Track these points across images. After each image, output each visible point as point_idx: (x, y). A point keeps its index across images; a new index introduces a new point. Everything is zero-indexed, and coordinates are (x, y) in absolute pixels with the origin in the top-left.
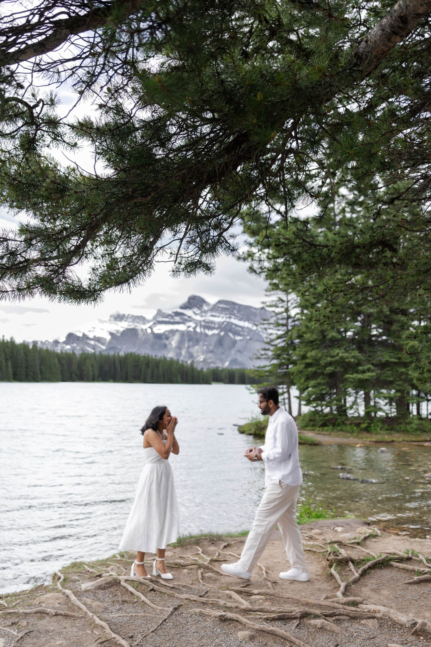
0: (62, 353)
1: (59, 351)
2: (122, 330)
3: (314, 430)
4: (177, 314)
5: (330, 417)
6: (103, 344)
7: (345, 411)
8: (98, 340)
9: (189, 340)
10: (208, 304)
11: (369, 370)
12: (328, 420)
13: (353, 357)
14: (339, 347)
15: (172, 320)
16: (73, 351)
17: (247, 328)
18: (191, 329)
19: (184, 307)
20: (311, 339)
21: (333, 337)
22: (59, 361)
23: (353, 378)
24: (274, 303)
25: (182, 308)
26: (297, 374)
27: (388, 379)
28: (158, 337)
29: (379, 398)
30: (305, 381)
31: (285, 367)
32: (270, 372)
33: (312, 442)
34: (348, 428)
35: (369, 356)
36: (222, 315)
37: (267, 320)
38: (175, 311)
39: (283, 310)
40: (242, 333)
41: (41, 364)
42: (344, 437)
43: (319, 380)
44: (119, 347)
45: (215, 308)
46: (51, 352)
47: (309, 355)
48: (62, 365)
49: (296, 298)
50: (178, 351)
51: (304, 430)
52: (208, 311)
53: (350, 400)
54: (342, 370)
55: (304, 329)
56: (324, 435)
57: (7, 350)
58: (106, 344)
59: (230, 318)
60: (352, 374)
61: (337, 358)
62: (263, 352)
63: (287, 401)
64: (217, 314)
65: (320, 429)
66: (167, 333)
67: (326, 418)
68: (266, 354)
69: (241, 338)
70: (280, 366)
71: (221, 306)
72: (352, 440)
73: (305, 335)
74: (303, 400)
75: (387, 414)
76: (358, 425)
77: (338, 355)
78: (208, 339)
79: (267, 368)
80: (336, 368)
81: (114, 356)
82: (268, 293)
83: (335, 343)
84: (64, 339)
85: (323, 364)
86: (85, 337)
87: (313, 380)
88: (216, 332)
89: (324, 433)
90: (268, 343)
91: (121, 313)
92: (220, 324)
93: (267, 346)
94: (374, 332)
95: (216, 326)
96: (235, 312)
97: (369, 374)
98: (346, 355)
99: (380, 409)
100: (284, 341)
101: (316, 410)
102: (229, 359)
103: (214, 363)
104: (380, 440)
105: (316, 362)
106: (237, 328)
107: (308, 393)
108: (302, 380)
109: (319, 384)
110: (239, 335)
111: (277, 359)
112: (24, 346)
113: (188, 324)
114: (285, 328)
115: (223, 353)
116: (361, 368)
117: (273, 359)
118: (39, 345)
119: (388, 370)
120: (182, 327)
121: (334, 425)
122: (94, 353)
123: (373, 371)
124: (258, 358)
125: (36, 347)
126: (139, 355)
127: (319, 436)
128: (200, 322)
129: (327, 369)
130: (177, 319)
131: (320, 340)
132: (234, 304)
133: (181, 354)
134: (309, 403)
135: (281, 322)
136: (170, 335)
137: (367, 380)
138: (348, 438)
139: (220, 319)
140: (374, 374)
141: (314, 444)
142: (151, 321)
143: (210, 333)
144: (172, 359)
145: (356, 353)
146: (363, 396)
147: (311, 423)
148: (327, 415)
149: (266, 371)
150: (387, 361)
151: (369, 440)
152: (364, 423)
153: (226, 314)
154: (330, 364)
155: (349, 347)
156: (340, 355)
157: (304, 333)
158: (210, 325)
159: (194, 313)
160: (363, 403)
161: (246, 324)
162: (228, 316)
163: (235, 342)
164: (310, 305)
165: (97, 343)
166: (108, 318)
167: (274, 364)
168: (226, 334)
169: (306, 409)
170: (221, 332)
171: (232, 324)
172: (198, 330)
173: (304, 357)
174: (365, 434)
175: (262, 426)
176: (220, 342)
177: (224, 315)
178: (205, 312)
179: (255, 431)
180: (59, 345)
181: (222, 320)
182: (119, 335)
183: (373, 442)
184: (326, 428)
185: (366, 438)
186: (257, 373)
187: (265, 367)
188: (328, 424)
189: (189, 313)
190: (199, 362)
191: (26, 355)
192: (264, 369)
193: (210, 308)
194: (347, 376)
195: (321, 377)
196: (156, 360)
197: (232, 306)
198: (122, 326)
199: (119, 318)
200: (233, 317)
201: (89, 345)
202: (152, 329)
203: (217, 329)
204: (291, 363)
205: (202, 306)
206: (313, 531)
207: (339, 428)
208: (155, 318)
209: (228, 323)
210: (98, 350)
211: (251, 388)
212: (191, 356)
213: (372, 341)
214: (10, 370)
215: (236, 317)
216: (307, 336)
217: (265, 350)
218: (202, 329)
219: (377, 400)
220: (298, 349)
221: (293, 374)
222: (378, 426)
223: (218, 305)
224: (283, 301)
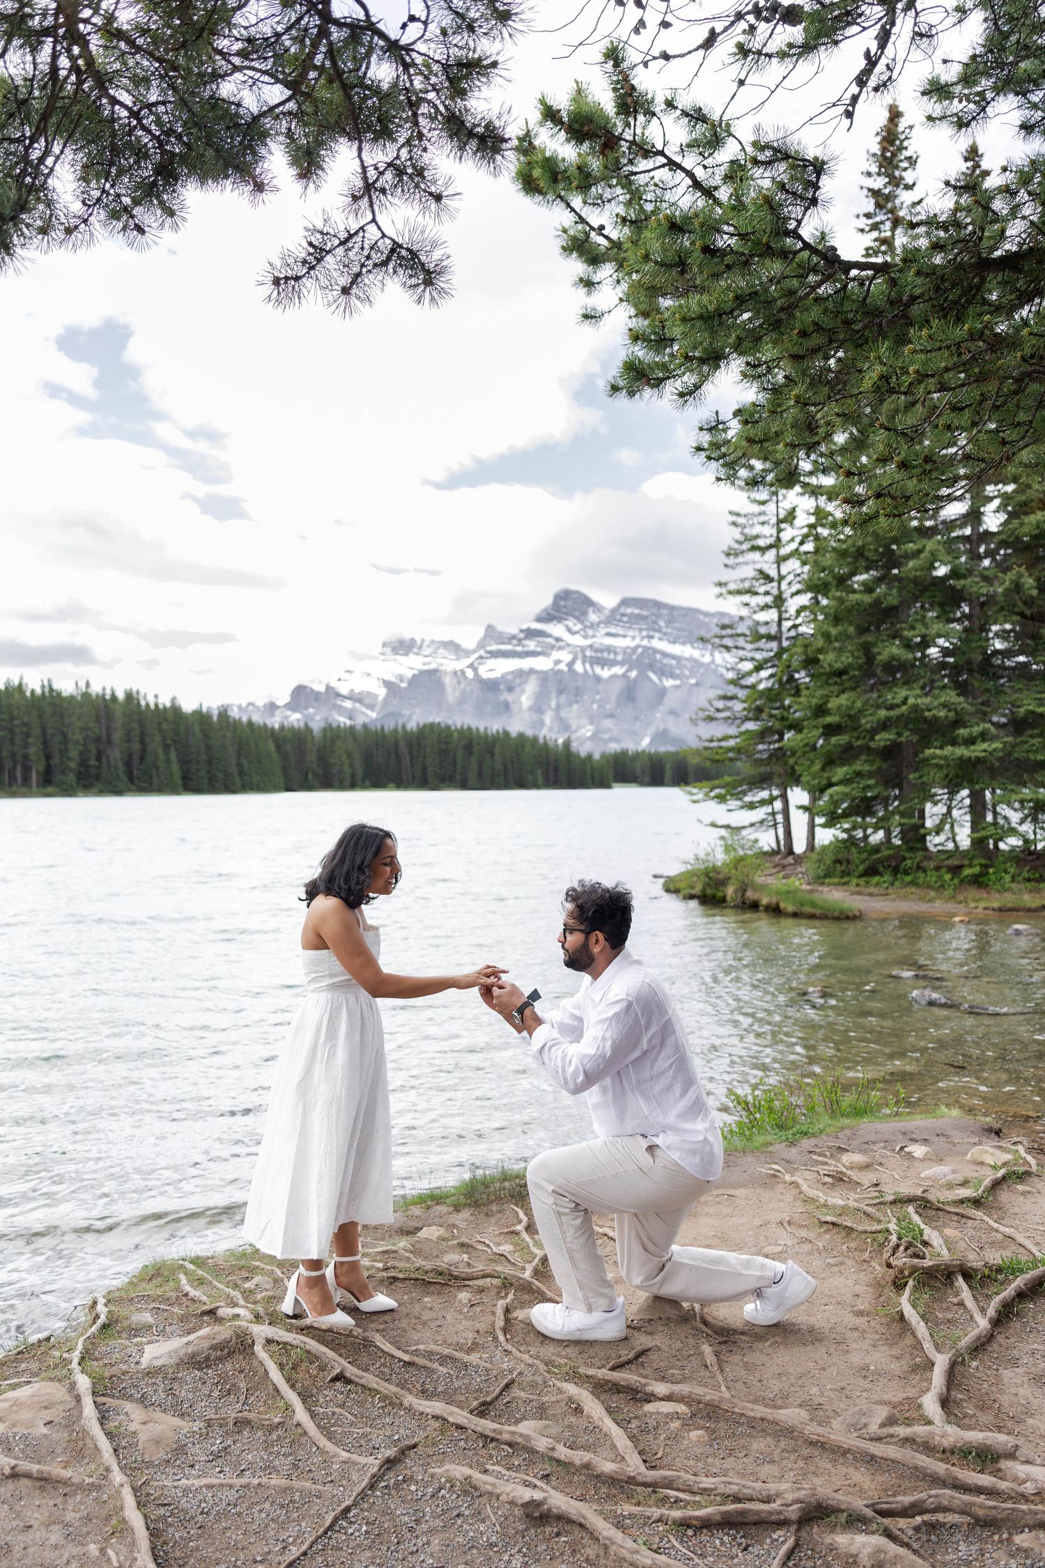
0: (282, 728)
1: (277, 726)
2: (409, 674)
3: (844, 884)
4: (531, 634)
5: (885, 853)
6: (371, 707)
7: (923, 839)
8: (358, 698)
9: (560, 692)
10: (598, 608)
11: (984, 736)
12: (881, 861)
13: (944, 705)
14: (907, 683)
15: (519, 649)
16: (306, 725)
17: (690, 659)
18: (563, 667)
19: (547, 617)
20: (838, 665)
21: (893, 658)
22: (278, 746)
23: (946, 758)
24: (747, 585)
25: (539, 619)
26: (804, 754)
27: (1031, 757)
28: (491, 686)
29: (1009, 804)
30: (823, 769)
31: (776, 737)
32: (738, 750)
33: (841, 912)
34: (932, 878)
35: (983, 704)
36: (631, 633)
37: (731, 627)
38: (524, 627)
39: (769, 599)
40: (678, 672)
41: (239, 755)
42: (921, 899)
43: (858, 766)
44: (406, 712)
45: (613, 617)
46: (259, 727)
47: (832, 704)
48: (284, 756)
49: (798, 571)
50: (535, 717)
51: (823, 884)
52: (598, 624)
53: (933, 813)
54: (915, 738)
55: (820, 643)
56: (871, 895)
57: (165, 726)
58: (378, 707)
59: (652, 637)
60: (941, 748)
61: (904, 708)
62: (720, 705)
63: (780, 818)
64: (621, 632)
65: (862, 881)
66: (509, 677)
67: (875, 857)
68: (728, 709)
69: (678, 682)
70: (762, 735)
71: (629, 611)
72: (940, 906)
73: (821, 657)
74: (821, 813)
75: (1026, 841)
76: (956, 870)
77: (904, 702)
78: (600, 687)
79: (732, 743)
80: (899, 734)
81: (395, 731)
82: (731, 561)
83: (897, 671)
84: (288, 699)
85: (868, 726)
86: (332, 694)
87: (843, 765)
88: (618, 670)
89: (872, 890)
90: (733, 682)
91: (407, 636)
92: (629, 653)
93: (732, 690)
94: (999, 645)
95: (620, 658)
96: (662, 624)
97: (985, 746)
98: (927, 700)
99: (1013, 831)
100: (772, 676)
101: (851, 837)
102: (651, 731)
103: (617, 740)
104: (1010, 905)
105: (851, 721)
106: (666, 661)
107: (832, 796)
108: (817, 767)
109: (859, 774)
110: (672, 676)
111: (756, 719)
112: (201, 717)
113: (556, 655)
114: (774, 645)
115: (637, 718)
116: (963, 732)
117: (747, 719)
118: (234, 713)
119: (1032, 736)
120: (542, 664)
121: (896, 871)
122: (352, 727)
123: (994, 738)
124: (711, 719)
125: (228, 717)
126: (448, 727)
127: (858, 898)
128: (583, 650)
129: (877, 738)
130: (531, 645)
131: (860, 668)
132: (659, 605)
133: (542, 723)
134: (832, 821)
135: (763, 630)
136: (518, 681)
137: (978, 760)
138: (930, 901)
139: (626, 641)
140: (997, 745)
141: (845, 917)
142: (474, 652)
143: (605, 673)
144: (521, 736)
145: (952, 696)
146: (967, 802)
147: (839, 868)
148: (877, 849)
149: (730, 750)
150: (1032, 712)
151: (982, 905)
152: (971, 866)
153: (641, 630)
154: (884, 725)
155: (932, 681)
156: (911, 701)
157: (820, 651)
158: (605, 655)
159: (569, 630)
160: (968, 817)
161: (687, 651)
162: (645, 633)
163: (662, 693)
164: (834, 582)
165: (357, 705)
166: (379, 649)
167: (747, 731)
168: (642, 676)
169: (825, 836)
170: (629, 670)
171: (656, 651)
172: (579, 667)
173: (821, 711)
174: (973, 892)
175: (721, 876)
176: (629, 693)
177: (637, 633)
178: (592, 626)
179: (704, 890)
180: (277, 713)
181: (633, 644)
182: (404, 685)
183: (993, 909)
184: (876, 879)
185: (977, 901)
186: (706, 753)
187: (725, 738)
188: (881, 869)
189: (556, 629)
190: (583, 740)
191: (207, 737)
192: (724, 744)
193: (603, 617)
194: (928, 752)
195: (863, 758)
196: (486, 736)
197: (655, 611)
198: (409, 665)
199: (403, 647)
200: (657, 635)
201: (340, 709)
202: (475, 670)
203: (622, 663)
204: (790, 728)
205: (585, 613)
206: (846, 1158)
207: (908, 879)
208: (481, 645)
209: (646, 649)
210: (360, 721)
211: (695, 791)
212: (566, 727)
213: (993, 666)
214: (175, 768)
215: (664, 636)
216: (828, 659)
217: (725, 698)
218: (588, 666)
219: (1003, 809)
220: (805, 692)
221: (793, 753)
222: (1006, 871)
223: (622, 610)
224: (768, 579)
